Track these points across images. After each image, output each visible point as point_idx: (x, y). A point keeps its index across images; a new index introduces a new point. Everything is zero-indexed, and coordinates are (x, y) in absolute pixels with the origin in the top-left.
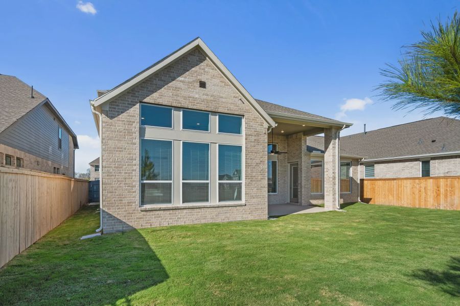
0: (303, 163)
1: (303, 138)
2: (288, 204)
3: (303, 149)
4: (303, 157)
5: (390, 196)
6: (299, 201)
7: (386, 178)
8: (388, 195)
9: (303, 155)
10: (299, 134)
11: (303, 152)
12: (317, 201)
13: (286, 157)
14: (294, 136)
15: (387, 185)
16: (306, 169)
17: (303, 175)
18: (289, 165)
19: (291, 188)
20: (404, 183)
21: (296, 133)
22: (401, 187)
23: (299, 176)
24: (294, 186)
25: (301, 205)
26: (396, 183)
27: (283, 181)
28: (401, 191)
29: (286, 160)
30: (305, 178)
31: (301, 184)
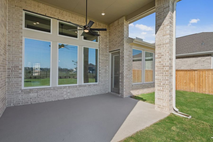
0: (125, 50)
1: (125, 24)
2: (108, 93)
3: (125, 36)
4: (125, 44)
5: (191, 84)
6: (120, 92)
7: (181, 69)
8: (190, 84)
9: (125, 41)
10: (120, 20)
11: (125, 38)
12: (138, 91)
13: (108, 46)
14: (116, 23)
15: (189, 74)
16: (127, 57)
17: (125, 64)
18: (110, 54)
19: (112, 77)
20: (205, 73)
21: (118, 18)
22: (203, 77)
23: (121, 65)
24: (115, 74)
25: (122, 97)
26: (197, 73)
27: (104, 70)
28: (203, 80)
29: (108, 49)
30: (127, 67)
31: (122, 73)
